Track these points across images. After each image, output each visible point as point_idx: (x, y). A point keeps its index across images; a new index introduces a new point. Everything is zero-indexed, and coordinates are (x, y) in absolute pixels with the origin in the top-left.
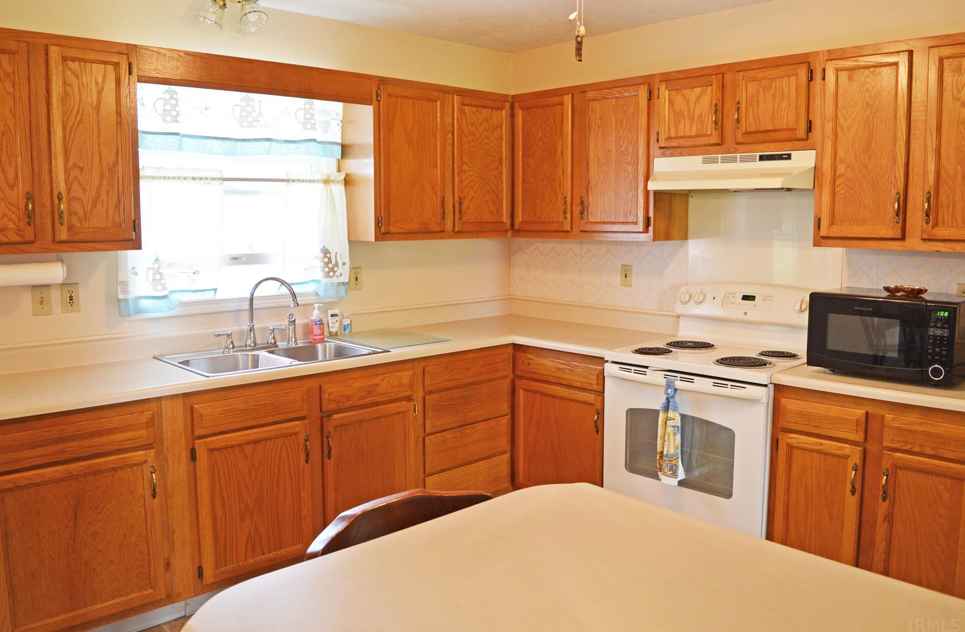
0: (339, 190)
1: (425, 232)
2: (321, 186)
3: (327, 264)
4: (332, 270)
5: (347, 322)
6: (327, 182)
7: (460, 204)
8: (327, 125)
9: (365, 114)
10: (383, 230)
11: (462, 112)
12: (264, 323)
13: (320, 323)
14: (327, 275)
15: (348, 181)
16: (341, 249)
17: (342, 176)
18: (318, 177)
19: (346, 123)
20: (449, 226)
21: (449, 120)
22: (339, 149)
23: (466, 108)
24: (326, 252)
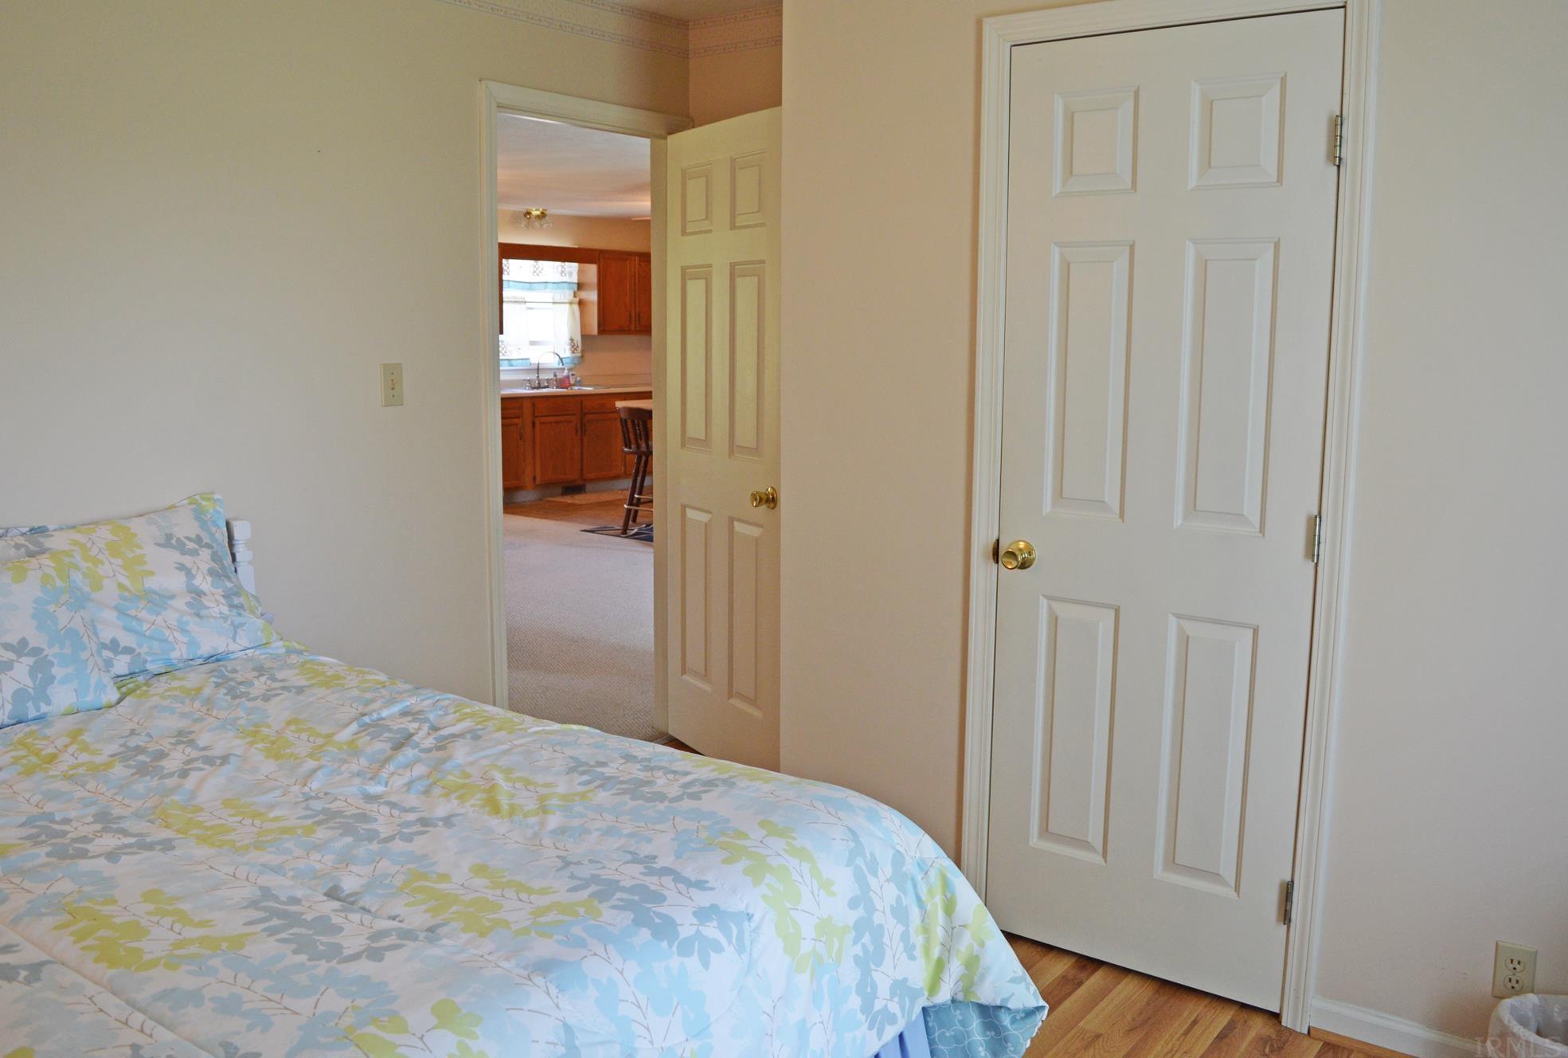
0: (576, 307)
1: (622, 330)
2: (567, 306)
3: (573, 347)
4: (575, 349)
5: (578, 379)
6: (571, 303)
7: (639, 315)
8: (571, 274)
9: (592, 269)
10: (602, 329)
11: (640, 265)
12: (544, 376)
13: (568, 377)
14: (573, 352)
15: (581, 303)
16: (578, 338)
17: (577, 299)
18: (567, 301)
19: (580, 272)
20: (633, 329)
21: (633, 270)
22: (576, 286)
23: (642, 264)
24: (572, 340)
